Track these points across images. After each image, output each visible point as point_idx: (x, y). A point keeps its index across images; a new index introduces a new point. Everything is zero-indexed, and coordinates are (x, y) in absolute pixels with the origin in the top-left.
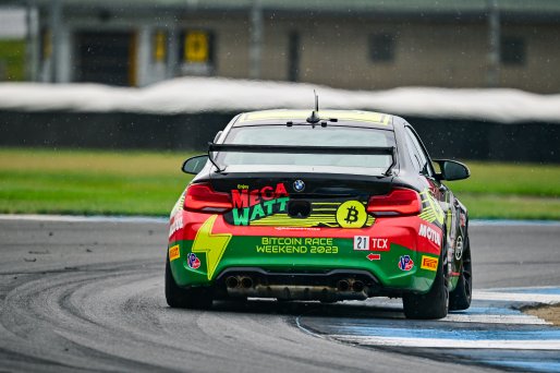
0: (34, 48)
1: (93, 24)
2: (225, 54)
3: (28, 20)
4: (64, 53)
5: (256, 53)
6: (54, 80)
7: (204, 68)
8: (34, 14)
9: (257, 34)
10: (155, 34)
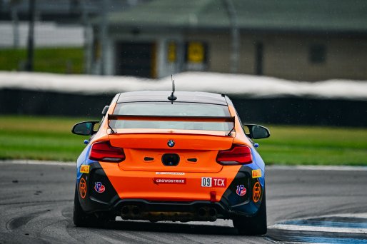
0: (89, 53)
1: (129, 37)
2: (215, 58)
3: (85, 35)
4: (109, 56)
5: (235, 57)
6: (102, 73)
7: (200, 66)
8: (90, 31)
9: (236, 44)
10: (169, 45)
